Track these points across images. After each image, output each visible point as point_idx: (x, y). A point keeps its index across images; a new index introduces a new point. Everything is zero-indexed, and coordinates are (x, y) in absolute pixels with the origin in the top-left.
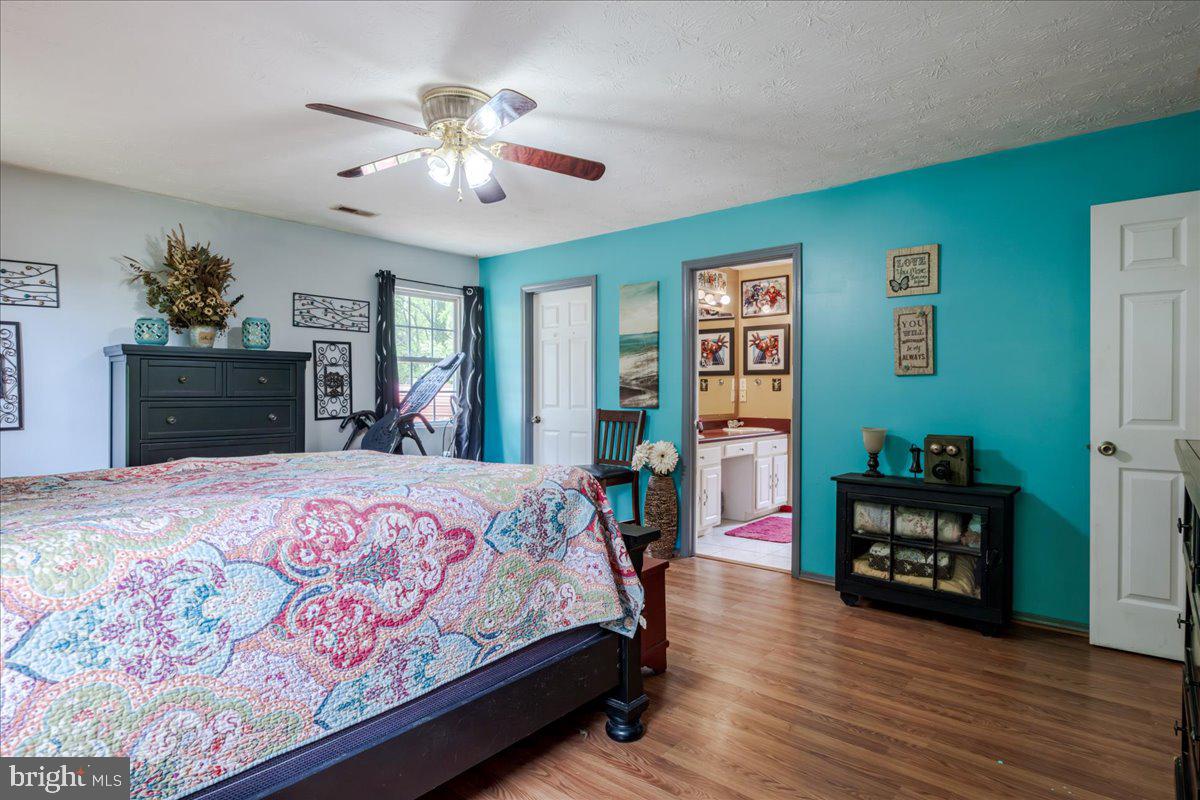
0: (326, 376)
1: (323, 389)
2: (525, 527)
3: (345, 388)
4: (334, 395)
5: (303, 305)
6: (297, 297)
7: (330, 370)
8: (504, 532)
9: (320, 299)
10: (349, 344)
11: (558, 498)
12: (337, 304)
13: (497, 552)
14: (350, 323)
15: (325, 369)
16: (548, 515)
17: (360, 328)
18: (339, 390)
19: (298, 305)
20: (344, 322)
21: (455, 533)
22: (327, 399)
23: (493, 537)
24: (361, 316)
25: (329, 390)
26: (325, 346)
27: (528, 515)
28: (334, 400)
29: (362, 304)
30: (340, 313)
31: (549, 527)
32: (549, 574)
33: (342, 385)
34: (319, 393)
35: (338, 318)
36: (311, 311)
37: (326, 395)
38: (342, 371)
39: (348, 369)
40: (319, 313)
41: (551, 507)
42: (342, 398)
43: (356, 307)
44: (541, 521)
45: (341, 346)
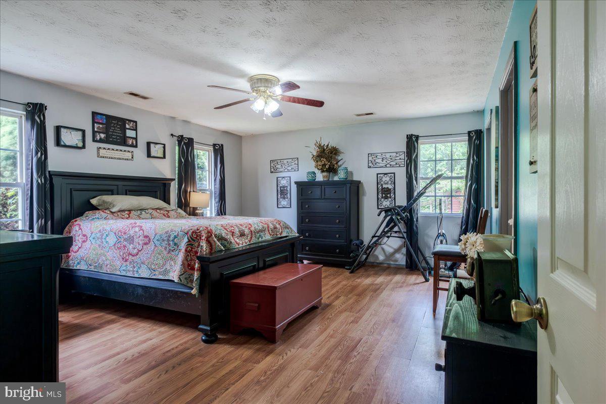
0: (382, 189)
1: (381, 195)
2: (164, 240)
3: (392, 195)
4: (386, 198)
5: (373, 158)
6: (370, 155)
7: (385, 186)
8: (158, 240)
9: (380, 154)
10: (394, 173)
11: (176, 234)
12: (388, 156)
13: (155, 246)
14: (395, 163)
15: (382, 186)
16: (171, 238)
17: (400, 165)
18: (389, 195)
19: (370, 158)
20: (392, 163)
21: (146, 237)
22: (383, 200)
23: (155, 240)
24: (400, 159)
25: (384, 195)
26: (382, 175)
27: (164, 237)
28: (386, 200)
29: (401, 153)
30: (390, 159)
31: (171, 243)
32: (171, 259)
33: (390, 193)
34: (379, 197)
35: (388, 162)
36: (376, 160)
37: (382, 197)
38: (390, 187)
39: (393, 185)
40: (379, 161)
41: (172, 236)
42: (390, 199)
43: (398, 155)
44: (168, 240)
45: (390, 175)
